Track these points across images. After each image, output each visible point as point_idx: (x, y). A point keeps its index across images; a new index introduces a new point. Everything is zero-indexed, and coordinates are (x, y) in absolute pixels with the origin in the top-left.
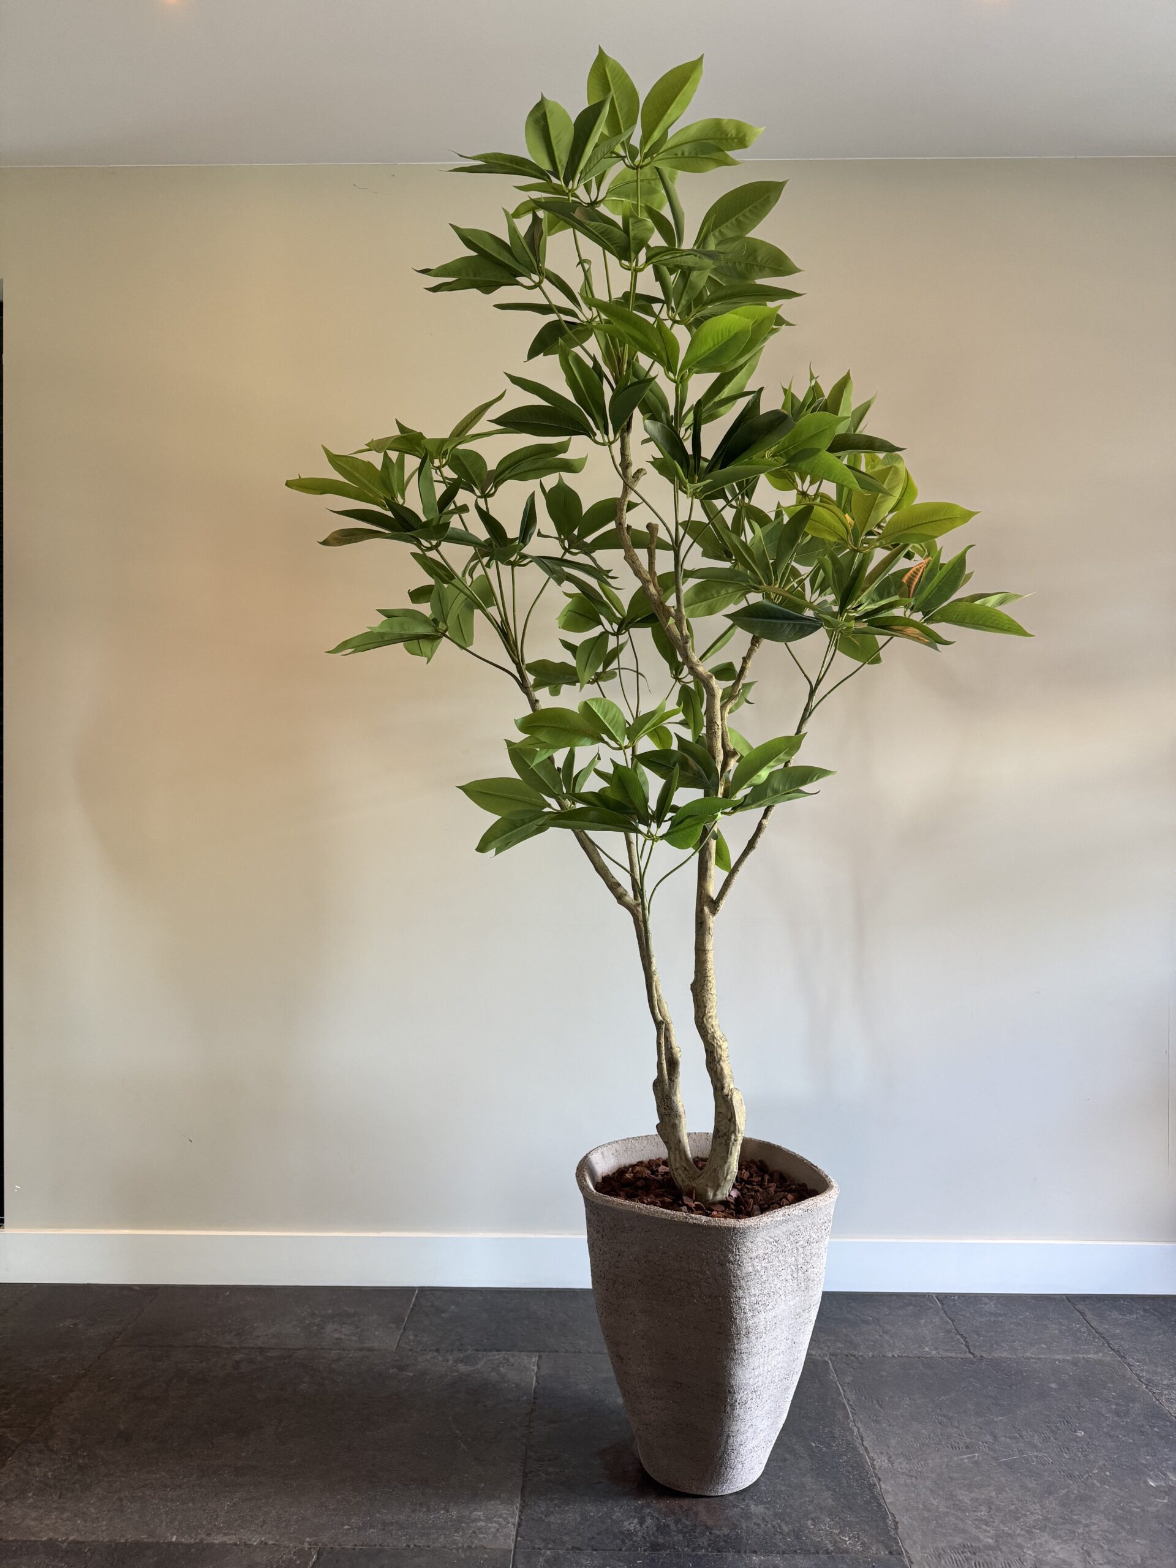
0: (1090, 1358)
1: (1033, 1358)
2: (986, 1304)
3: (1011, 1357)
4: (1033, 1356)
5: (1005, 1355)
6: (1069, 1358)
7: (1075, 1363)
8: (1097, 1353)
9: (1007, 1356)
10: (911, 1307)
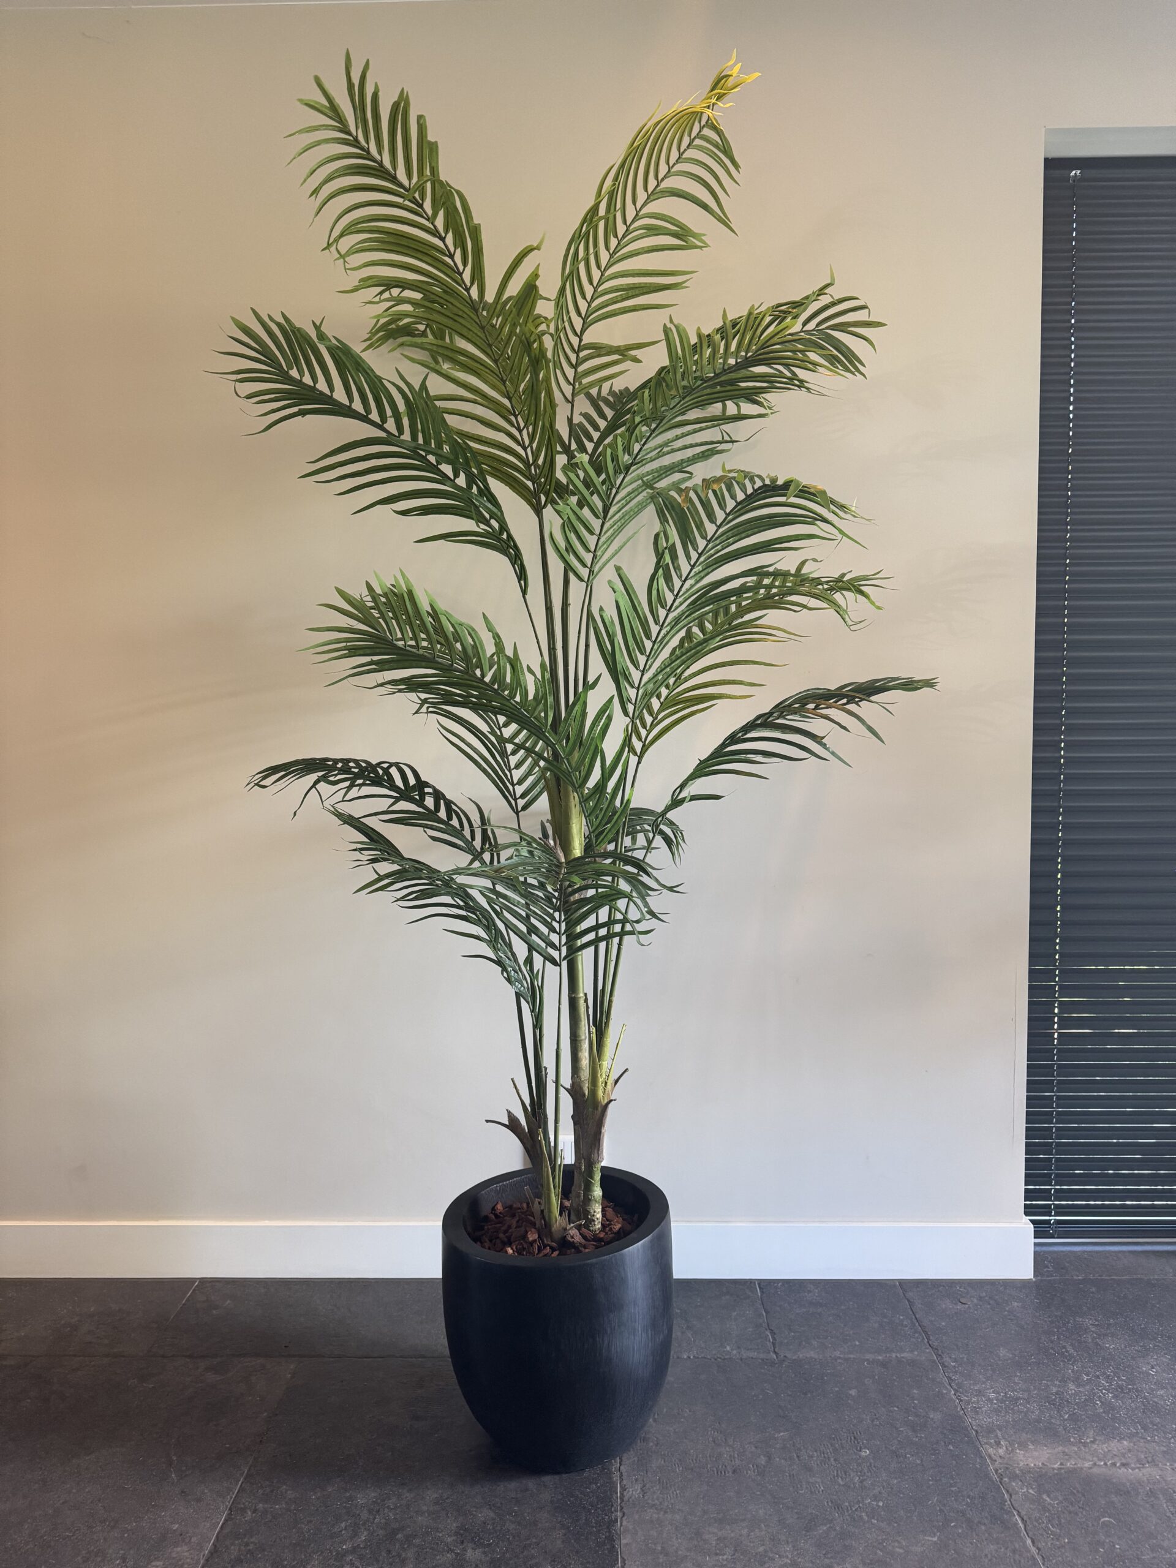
0: (903, 1357)
1: (840, 1358)
2: (810, 1292)
3: (816, 1357)
4: (842, 1356)
5: (812, 1354)
6: (880, 1358)
7: (884, 1364)
8: (912, 1351)
9: (813, 1355)
10: (728, 1297)
